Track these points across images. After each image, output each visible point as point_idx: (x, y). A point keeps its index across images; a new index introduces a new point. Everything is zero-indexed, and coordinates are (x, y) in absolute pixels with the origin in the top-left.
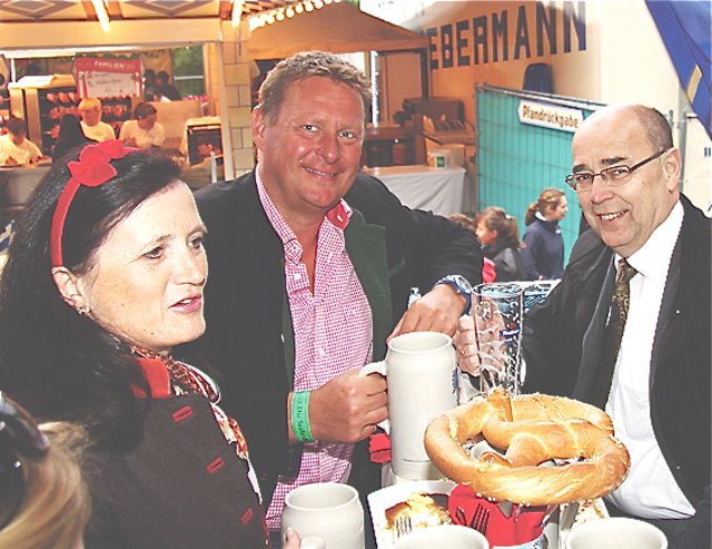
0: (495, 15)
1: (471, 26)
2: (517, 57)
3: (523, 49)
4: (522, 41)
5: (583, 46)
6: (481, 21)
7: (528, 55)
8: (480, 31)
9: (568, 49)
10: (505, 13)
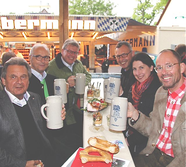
0: (135, 39)
1: (129, 40)
2: (139, 46)
3: (141, 45)
4: (141, 43)
5: (154, 45)
6: (132, 39)
7: (142, 46)
8: (131, 41)
9: (150, 45)
10: (137, 38)
